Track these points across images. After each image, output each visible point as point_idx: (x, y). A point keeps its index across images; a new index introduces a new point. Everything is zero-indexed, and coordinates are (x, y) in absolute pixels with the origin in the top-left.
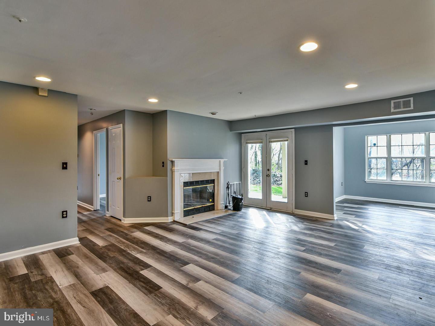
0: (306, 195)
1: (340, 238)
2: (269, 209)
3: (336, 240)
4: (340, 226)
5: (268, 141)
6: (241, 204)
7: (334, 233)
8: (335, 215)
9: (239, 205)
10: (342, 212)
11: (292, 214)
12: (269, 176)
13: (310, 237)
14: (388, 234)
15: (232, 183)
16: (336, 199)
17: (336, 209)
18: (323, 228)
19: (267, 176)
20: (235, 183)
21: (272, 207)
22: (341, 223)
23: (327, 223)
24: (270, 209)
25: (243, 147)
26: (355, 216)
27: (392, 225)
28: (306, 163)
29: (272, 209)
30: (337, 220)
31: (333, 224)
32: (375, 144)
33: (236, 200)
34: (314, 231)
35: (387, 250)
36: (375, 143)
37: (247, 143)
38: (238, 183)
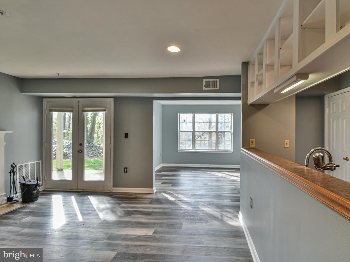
0: (126, 171)
1: (159, 219)
2: (80, 192)
3: (154, 224)
4: (158, 201)
5: (80, 110)
6: (35, 192)
7: (153, 211)
8: (154, 188)
9: (32, 194)
10: (160, 182)
11: (108, 194)
12: (82, 151)
13: (125, 227)
14: (199, 201)
15: (24, 164)
16: (155, 168)
17: (156, 179)
18: (143, 208)
19: (78, 152)
20: (30, 163)
21: (84, 188)
22: (159, 196)
23: (146, 200)
24: (82, 191)
25: (45, 116)
26: (171, 185)
27: (200, 190)
28: (126, 136)
29: (85, 191)
30: (156, 192)
31: (152, 199)
32: (184, 121)
33: (26, 188)
34: (132, 216)
35: (202, 223)
36: (184, 119)
37: (51, 111)
38: (35, 162)
